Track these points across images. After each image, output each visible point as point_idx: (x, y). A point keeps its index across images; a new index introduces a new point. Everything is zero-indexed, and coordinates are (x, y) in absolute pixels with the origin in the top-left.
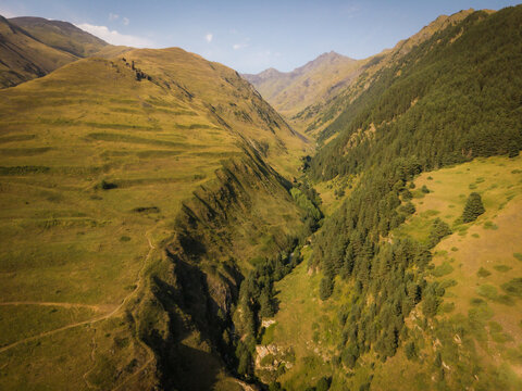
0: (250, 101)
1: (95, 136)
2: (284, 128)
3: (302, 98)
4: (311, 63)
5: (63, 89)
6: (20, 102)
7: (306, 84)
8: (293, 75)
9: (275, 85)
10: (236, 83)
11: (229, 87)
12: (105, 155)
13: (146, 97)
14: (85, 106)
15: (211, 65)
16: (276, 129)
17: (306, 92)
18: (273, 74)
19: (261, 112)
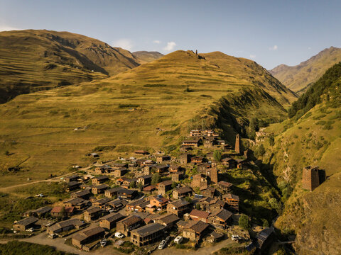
0: (263, 76)
1: (182, 77)
2: (289, 93)
3: (306, 80)
4: (314, 57)
5: (167, 62)
6: (151, 67)
7: (309, 70)
8: (299, 67)
9: (285, 75)
10: (255, 68)
11: (250, 70)
12: (187, 82)
13: (203, 65)
14: (177, 68)
15: (238, 59)
16: (282, 92)
17: (309, 75)
18: (284, 68)
19: (271, 83)
